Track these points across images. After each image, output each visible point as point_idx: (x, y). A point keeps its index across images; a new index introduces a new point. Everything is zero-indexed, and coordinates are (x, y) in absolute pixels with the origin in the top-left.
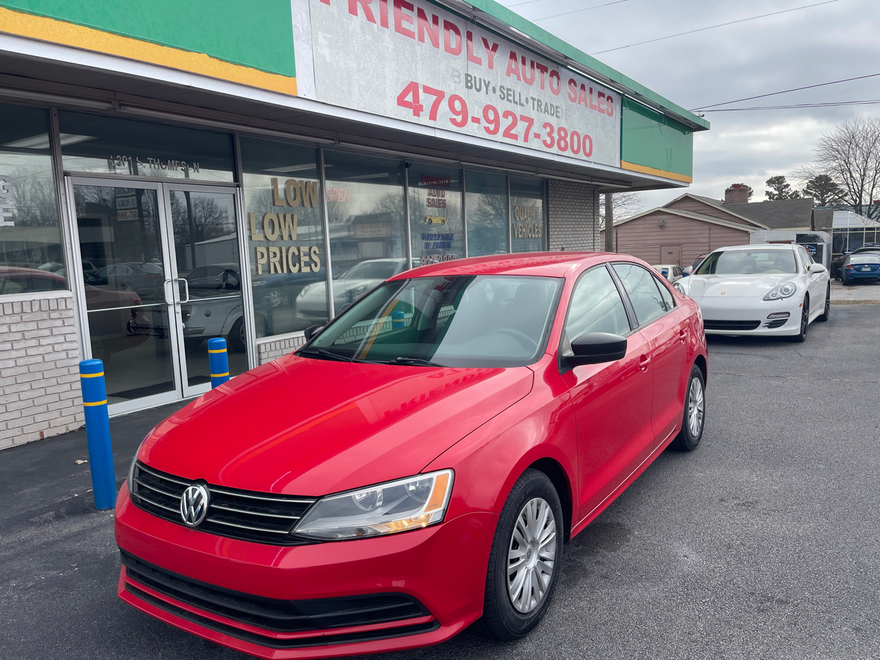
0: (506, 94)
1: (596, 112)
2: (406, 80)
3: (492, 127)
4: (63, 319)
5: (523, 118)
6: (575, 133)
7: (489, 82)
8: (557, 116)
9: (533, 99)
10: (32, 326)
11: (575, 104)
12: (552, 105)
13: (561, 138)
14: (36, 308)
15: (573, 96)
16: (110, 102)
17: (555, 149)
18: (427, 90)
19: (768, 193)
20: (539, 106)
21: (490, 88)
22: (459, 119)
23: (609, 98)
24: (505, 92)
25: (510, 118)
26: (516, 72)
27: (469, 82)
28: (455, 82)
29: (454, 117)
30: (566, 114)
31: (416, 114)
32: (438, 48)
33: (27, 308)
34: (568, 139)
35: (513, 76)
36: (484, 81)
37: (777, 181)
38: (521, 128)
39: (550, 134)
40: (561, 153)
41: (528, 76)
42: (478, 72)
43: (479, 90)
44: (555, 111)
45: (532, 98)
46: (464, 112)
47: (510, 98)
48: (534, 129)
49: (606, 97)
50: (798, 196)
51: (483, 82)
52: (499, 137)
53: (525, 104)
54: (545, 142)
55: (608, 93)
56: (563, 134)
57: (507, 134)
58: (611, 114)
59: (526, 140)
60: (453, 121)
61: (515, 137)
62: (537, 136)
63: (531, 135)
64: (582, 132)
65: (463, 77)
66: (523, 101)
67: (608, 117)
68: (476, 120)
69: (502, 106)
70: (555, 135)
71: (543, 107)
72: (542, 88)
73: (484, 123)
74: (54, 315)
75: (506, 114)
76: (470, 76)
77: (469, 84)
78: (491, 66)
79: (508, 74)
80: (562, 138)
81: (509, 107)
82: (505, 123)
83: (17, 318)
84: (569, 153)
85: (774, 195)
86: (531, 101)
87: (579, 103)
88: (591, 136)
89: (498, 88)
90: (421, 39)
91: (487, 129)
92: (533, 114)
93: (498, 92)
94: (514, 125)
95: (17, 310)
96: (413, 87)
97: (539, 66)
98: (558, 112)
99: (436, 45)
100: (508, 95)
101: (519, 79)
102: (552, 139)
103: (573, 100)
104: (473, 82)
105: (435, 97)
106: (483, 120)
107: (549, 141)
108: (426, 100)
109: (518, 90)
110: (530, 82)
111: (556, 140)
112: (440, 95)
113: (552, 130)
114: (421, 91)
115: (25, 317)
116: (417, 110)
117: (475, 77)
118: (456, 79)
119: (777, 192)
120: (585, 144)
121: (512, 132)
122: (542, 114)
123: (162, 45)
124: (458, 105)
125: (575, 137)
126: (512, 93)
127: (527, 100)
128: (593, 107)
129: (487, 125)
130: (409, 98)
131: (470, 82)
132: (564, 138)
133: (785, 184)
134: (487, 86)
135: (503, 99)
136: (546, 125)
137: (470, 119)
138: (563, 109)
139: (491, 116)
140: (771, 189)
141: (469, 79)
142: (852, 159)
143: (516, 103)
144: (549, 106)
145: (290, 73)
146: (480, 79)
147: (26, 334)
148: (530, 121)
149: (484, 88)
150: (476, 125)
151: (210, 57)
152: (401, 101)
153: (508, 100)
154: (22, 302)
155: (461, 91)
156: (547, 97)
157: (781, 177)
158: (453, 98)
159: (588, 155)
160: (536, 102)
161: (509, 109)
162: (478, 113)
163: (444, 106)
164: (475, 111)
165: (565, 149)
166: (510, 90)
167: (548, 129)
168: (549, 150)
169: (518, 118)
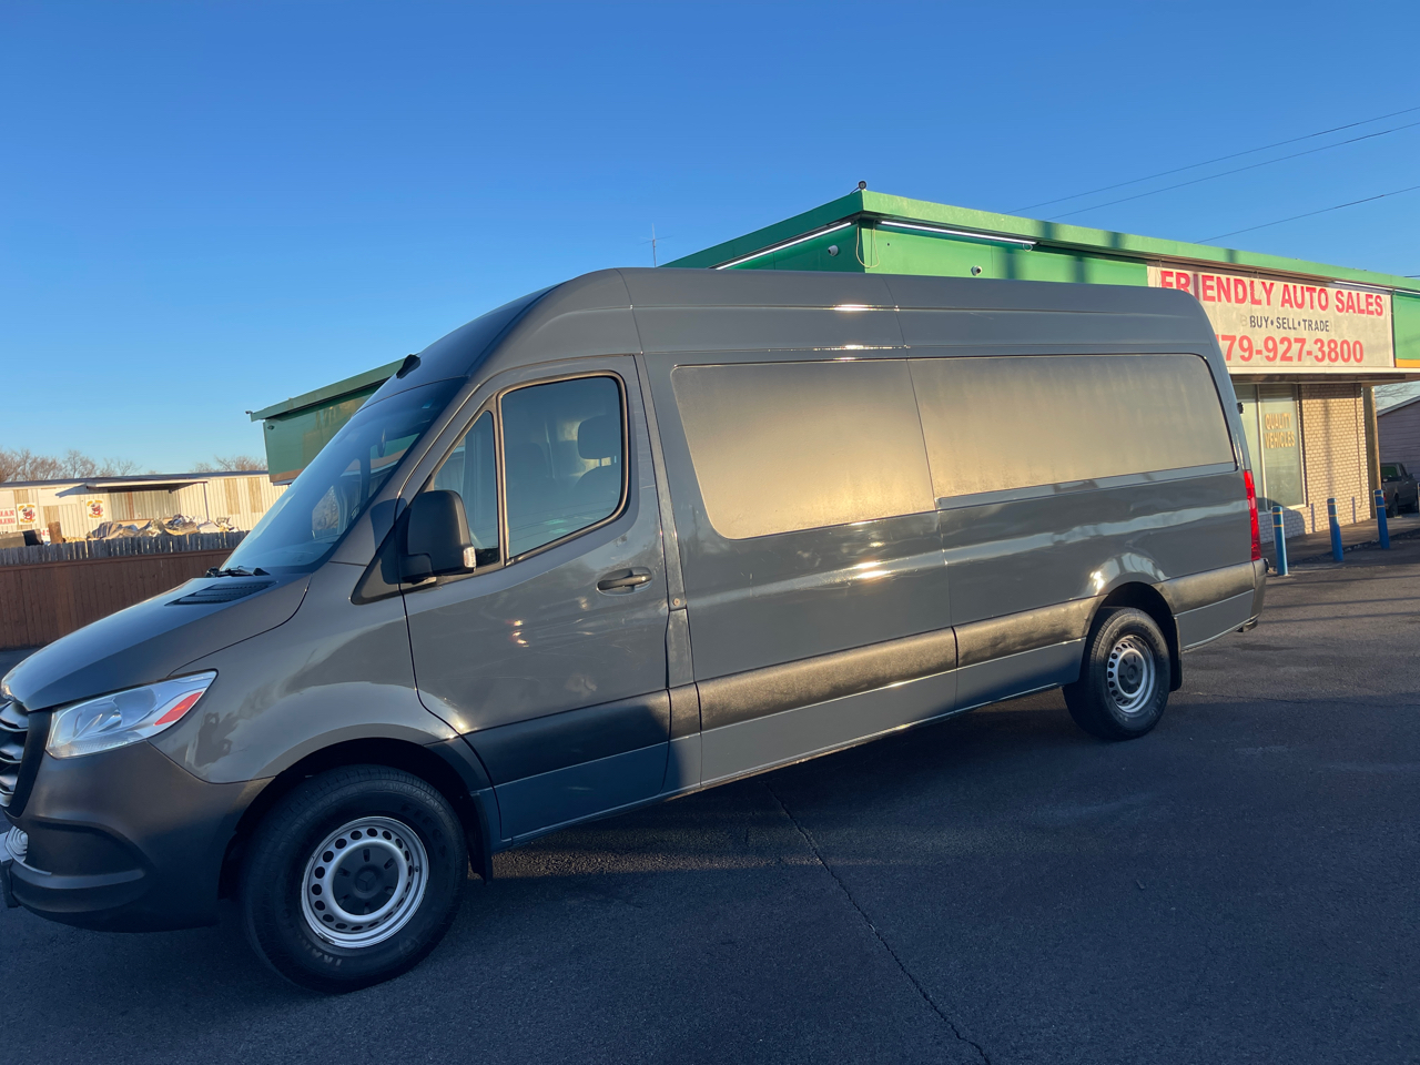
1: (1365, 315)
3: (1271, 355)
5: (1297, 340)
6: (1345, 342)
7: (1268, 317)
8: (1326, 330)
9: (1305, 321)
11: (1345, 315)
12: (1321, 322)
13: (1331, 350)
15: (1340, 306)
17: (1327, 361)
18: (1224, 338)
21: (1269, 322)
22: (1246, 355)
23: (1378, 297)
24: (1281, 321)
25: (1286, 343)
26: (1289, 301)
27: (1254, 322)
28: (1243, 326)
29: (1243, 353)
30: (1335, 326)
32: (1231, 302)
34: (1338, 350)
35: (1287, 305)
36: (1265, 316)
38: (1296, 347)
39: (1320, 349)
40: (1332, 364)
41: (1300, 301)
43: (1260, 327)
44: (1324, 326)
45: (1303, 320)
46: (1250, 348)
48: (1306, 348)
49: (1374, 299)
51: (1263, 319)
52: (1279, 361)
54: (1316, 357)
55: (1375, 293)
56: (1333, 345)
57: (1284, 358)
59: (1300, 359)
60: (1243, 358)
61: (1290, 359)
62: (1309, 353)
63: (1304, 353)
64: (1352, 339)
65: (1248, 320)
66: (1296, 325)
67: (1378, 316)
68: (1259, 352)
69: (1278, 334)
70: (1326, 349)
71: (1313, 326)
73: (1265, 353)
75: (1282, 341)
76: (1254, 317)
77: (1254, 324)
78: (1269, 303)
79: (1282, 306)
80: (1333, 351)
81: (1284, 333)
82: (1282, 348)
84: (1340, 362)
86: (1302, 323)
87: (1347, 311)
88: (1361, 341)
89: (1275, 320)
90: (1220, 300)
91: (1268, 358)
92: (1304, 333)
93: (1276, 324)
94: (1288, 349)
97: (1308, 289)
98: (1328, 325)
100: (1283, 323)
101: (1292, 306)
102: (1323, 353)
103: (1340, 310)
104: (1256, 321)
105: (1230, 343)
107: (1320, 356)
109: (1292, 317)
110: (1303, 305)
111: (1327, 353)
112: (1233, 338)
113: (1322, 345)
117: (1257, 317)
118: (1244, 323)
120: (1355, 351)
121: (1288, 355)
122: (1313, 332)
124: (1245, 343)
125: (1345, 346)
127: (1299, 323)
128: (1361, 311)
129: (1268, 354)
134: (1266, 321)
135: (1279, 328)
136: (1317, 341)
138: (1332, 321)
139: (1271, 345)
141: (1253, 319)
143: (1290, 329)
144: (1319, 323)
146: (1260, 317)
148: (1302, 341)
149: (1264, 323)
150: (1259, 356)
153: (1283, 328)
155: (1248, 331)
156: (1316, 314)
158: (1241, 339)
160: (1306, 323)
161: (1284, 335)
162: (1261, 345)
163: (1236, 347)
164: (1258, 344)
165: (1336, 359)
166: (1285, 319)
167: (1319, 344)
168: (1321, 364)
169: (1293, 341)
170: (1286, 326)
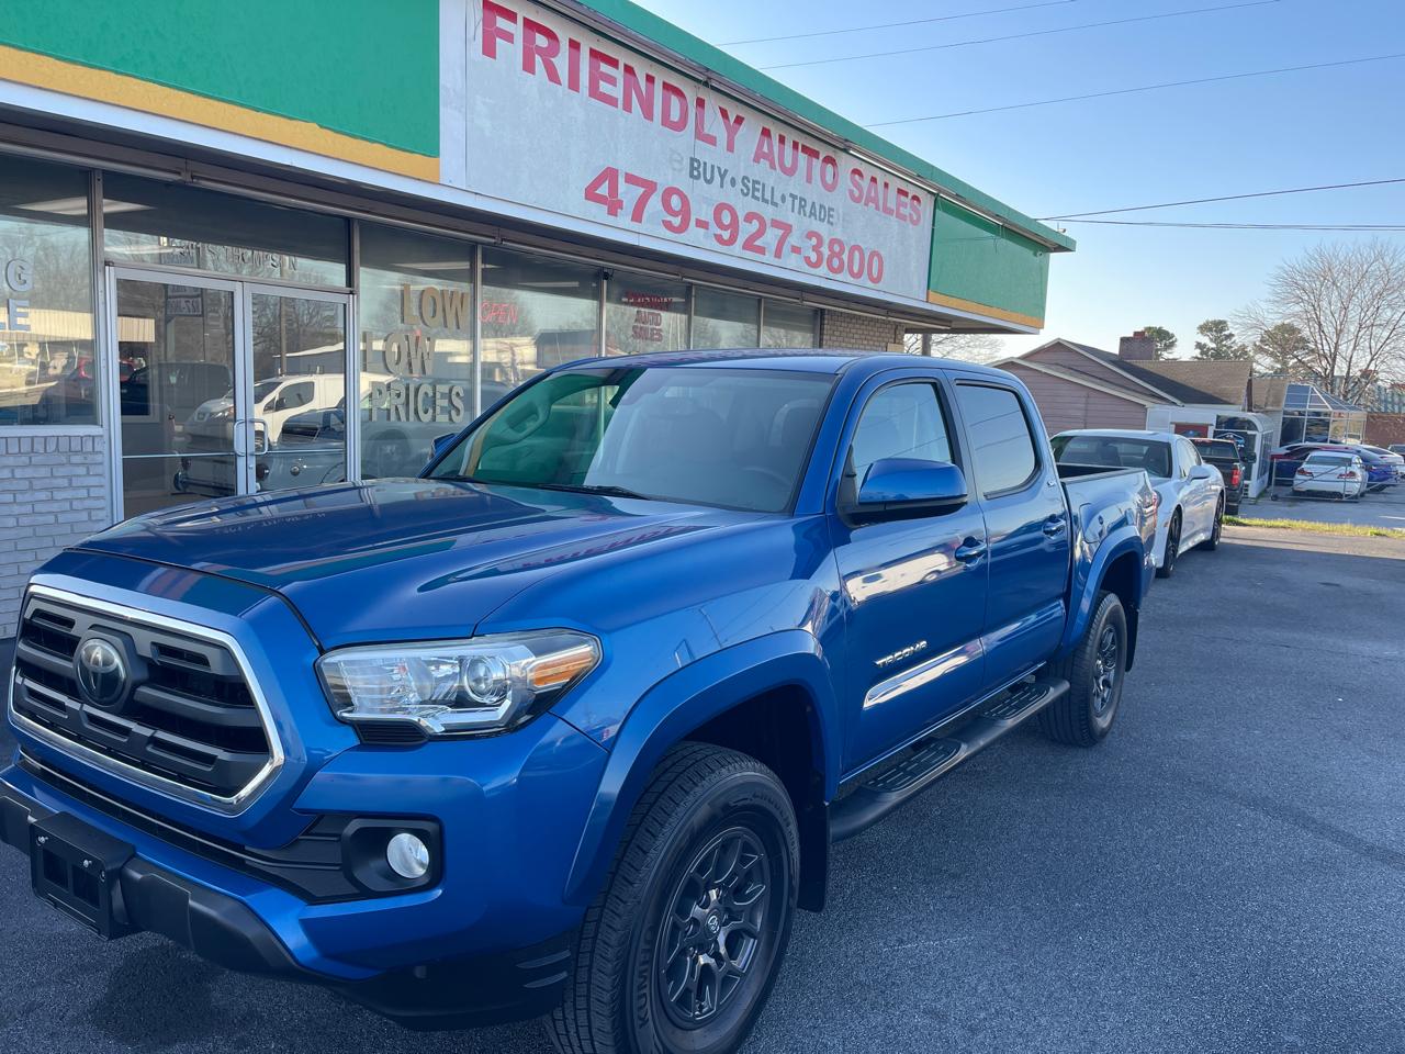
0: (752, 188)
1: (893, 218)
2: (601, 164)
3: (726, 235)
4: (87, 466)
5: (776, 224)
6: (856, 248)
7: (726, 171)
8: (829, 222)
9: (793, 196)
10: (44, 472)
11: (859, 207)
12: (821, 206)
13: (833, 255)
14: (51, 447)
15: (857, 193)
16: (179, 173)
17: (823, 270)
18: (631, 179)
19: (1199, 346)
20: (802, 207)
21: (728, 179)
22: (676, 221)
23: (915, 198)
24: (750, 185)
26: (769, 157)
27: (695, 169)
28: (674, 169)
29: (669, 218)
30: (843, 220)
31: (613, 211)
32: (652, 120)
33: (39, 447)
34: (845, 257)
35: (764, 163)
36: (719, 168)
37: (1216, 328)
38: (771, 237)
39: (816, 248)
40: (831, 275)
41: (788, 163)
42: (710, 155)
43: (709, 182)
44: (826, 214)
45: (791, 195)
46: (685, 212)
47: (756, 194)
48: (793, 240)
49: (910, 196)
50: (1246, 353)
51: (716, 169)
52: (737, 248)
53: (780, 202)
54: (807, 260)
55: (912, 191)
56: (837, 248)
57: (749, 245)
58: (915, 223)
59: (778, 254)
60: (668, 225)
61: (761, 250)
62: (796, 250)
63: (786, 249)
64: (868, 245)
65: (686, 162)
66: (777, 199)
67: (911, 226)
68: (701, 224)
69: (744, 206)
70: (825, 250)
71: (808, 209)
72: (809, 179)
73: (714, 229)
74: (76, 459)
75: (749, 217)
76: (698, 161)
77: (695, 173)
78: (730, 148)
79: (757, 160)
80: (836, 254)
81: (755, 206)
82: (747, 229)
83: (25, 459)
84: (845, 276)
85: (1209, 349)
86: (789, 199)
87: (866, 204)
88: (883, 253)
89: (739, 181)
90: (628, 107)
91: (719, 238)
92: (792, 218)
93: (739, 186)
94: (760, 233)
95: (26, 447)
96: (610, 175)
97: (805, 149)
98: (832, 216)
99: (648, 115)
100: (755, 189)
101: (773, 166)
102: (820, 255)
103: (857, 200)
104: (701, 169)
105: (642, 190)
106: (713, 225)
107: (814, 257)
108: (628, 194)
109: (770, 183)
110: (790, 172)
111: (826, 257)
112: (650, 187)
113: (820, 242)
114: (621, 180)
115: (35, 460)
116: (614, 207)
117: (705, 164)
118: (676, 165)
119: (1214, 346)
120: (872, 263)
121: (758, 243)
122: (806, 219)
123: (257, 110)
124: (675, 202)
125: (857, 254)
126: (761, 187)
127: (783, 198)
128: (888, 211)
129: (719, 232)
130: (603, 190)
131: (697, 169)
132: (839, 255)
133: (1227, 333)
134: (722, 177)
135: (747, 195)
136: (810, 235)
137: (692, 223)
138: (840, 212)
139: (726, 218)
140: (1205, 340)
141: (696, 165)
142: (1324, 304)
143: (767, 202)
144: (818, 207)
145: (433, 151)
146: (713, 167)
147: (35, 482)
148: (787, 229)
149: (717, 178)
150: (702, 231)
151: (321, 127)
152: (591, 194)
153: (754, 196)
154: (32, 438)
155: (683, 182)
156: (815, 194)
157: (1221, 322)
158: (670, 192)
159: (876, 280)
160: (797, 202)
161: (754, 210)
162: (707, 214)
163: (655, 203)
164: (702, 211)
165: (839, 270)
166: (758, 183)
167: (814, 241)
168: (813, 271)
169: (768, 223)
170: (758, 194)
